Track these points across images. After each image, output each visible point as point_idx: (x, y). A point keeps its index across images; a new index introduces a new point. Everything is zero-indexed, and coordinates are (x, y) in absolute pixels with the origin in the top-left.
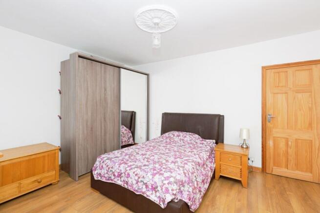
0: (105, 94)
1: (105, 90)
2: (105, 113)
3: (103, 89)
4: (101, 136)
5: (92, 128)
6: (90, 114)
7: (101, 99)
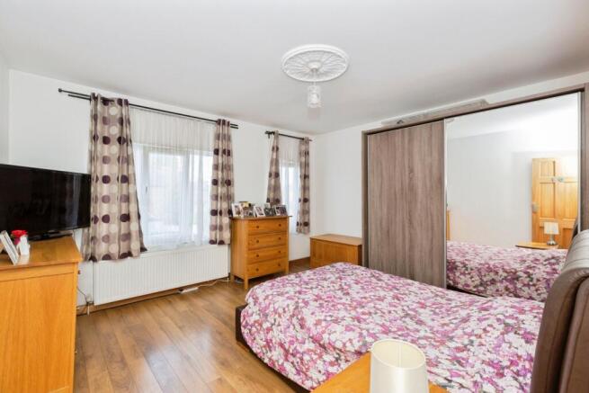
0: (411, 179)
1: (411, 171)
2: (410, 212)
3: (407, 169)
4: (404, 247)
5: (388, 232)
6: (385, 210)
7: (402, 189)
